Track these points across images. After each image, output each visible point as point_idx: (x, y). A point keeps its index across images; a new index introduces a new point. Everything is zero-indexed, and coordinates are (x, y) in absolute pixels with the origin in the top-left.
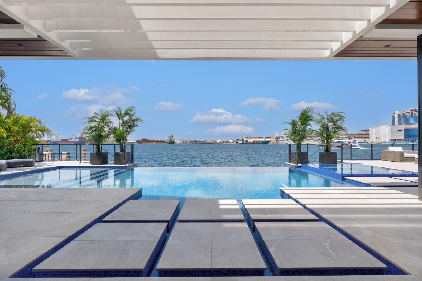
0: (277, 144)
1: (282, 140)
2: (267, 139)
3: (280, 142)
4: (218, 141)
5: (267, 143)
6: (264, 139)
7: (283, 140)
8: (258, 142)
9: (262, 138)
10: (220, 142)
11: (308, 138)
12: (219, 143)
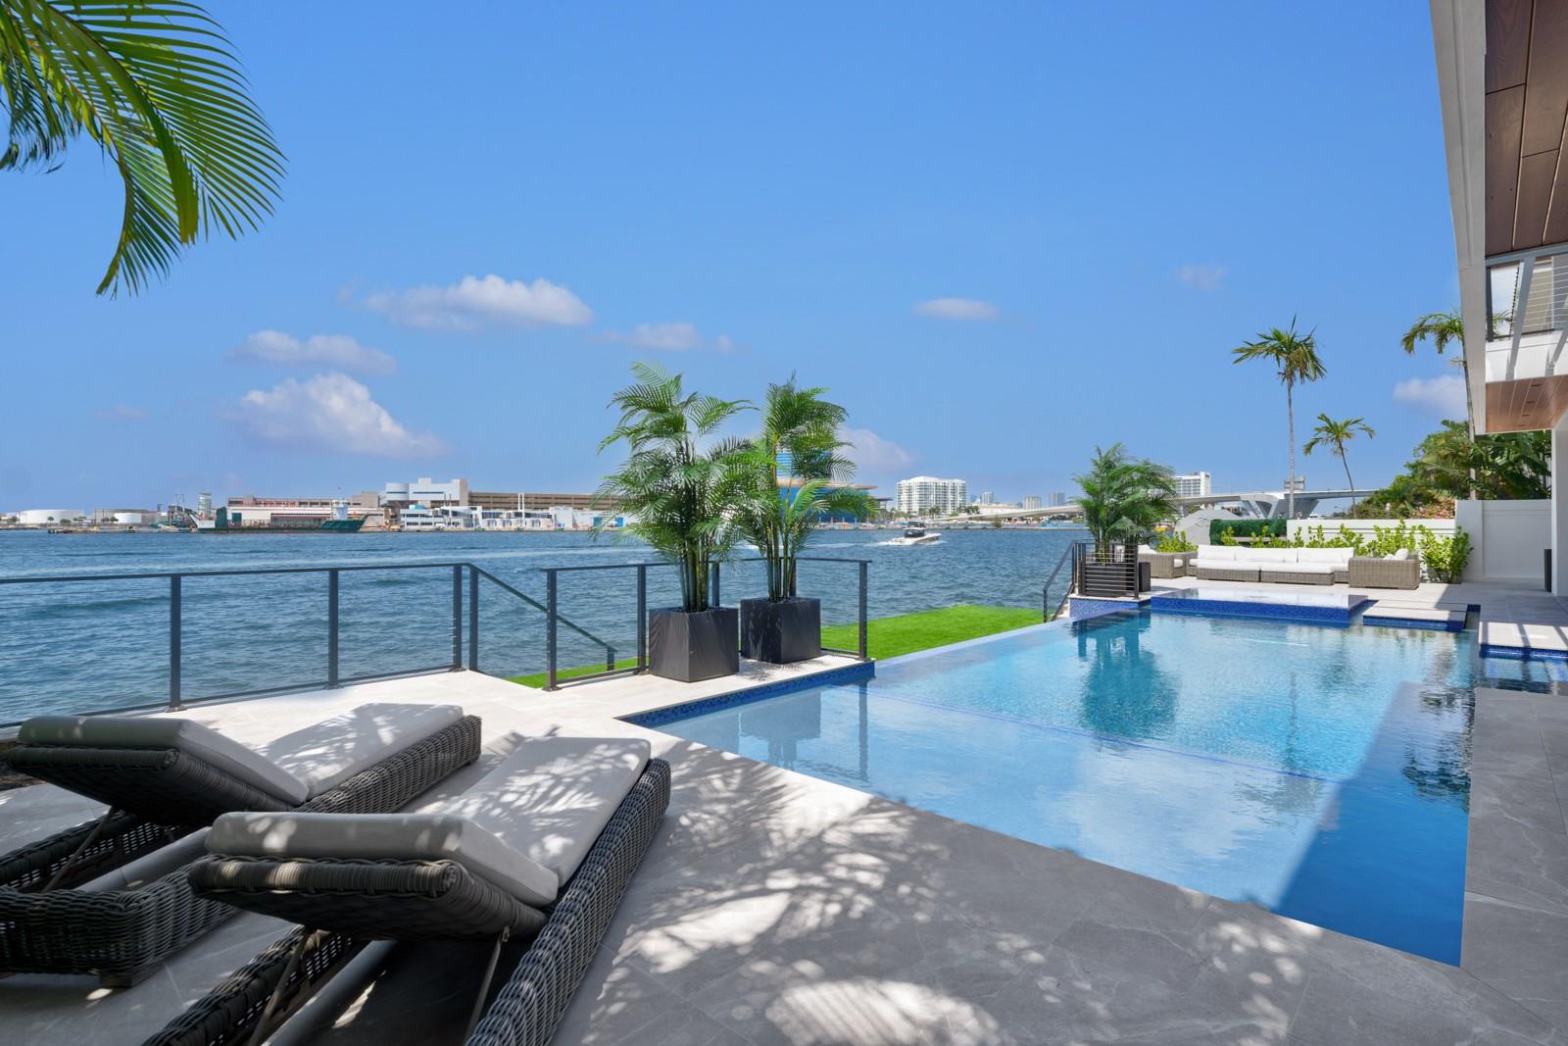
0: (400, 531)
1: (416, 516)
2: (351, 510)
3: (408, 524)
4: (32, 517)
5: (353, 526)
6: (335, 512)
7: (423, 516)
8: (307, 523)
9: (327, 504)
10: (44, 521)
11: (519, 510)
12: (44, 525)
